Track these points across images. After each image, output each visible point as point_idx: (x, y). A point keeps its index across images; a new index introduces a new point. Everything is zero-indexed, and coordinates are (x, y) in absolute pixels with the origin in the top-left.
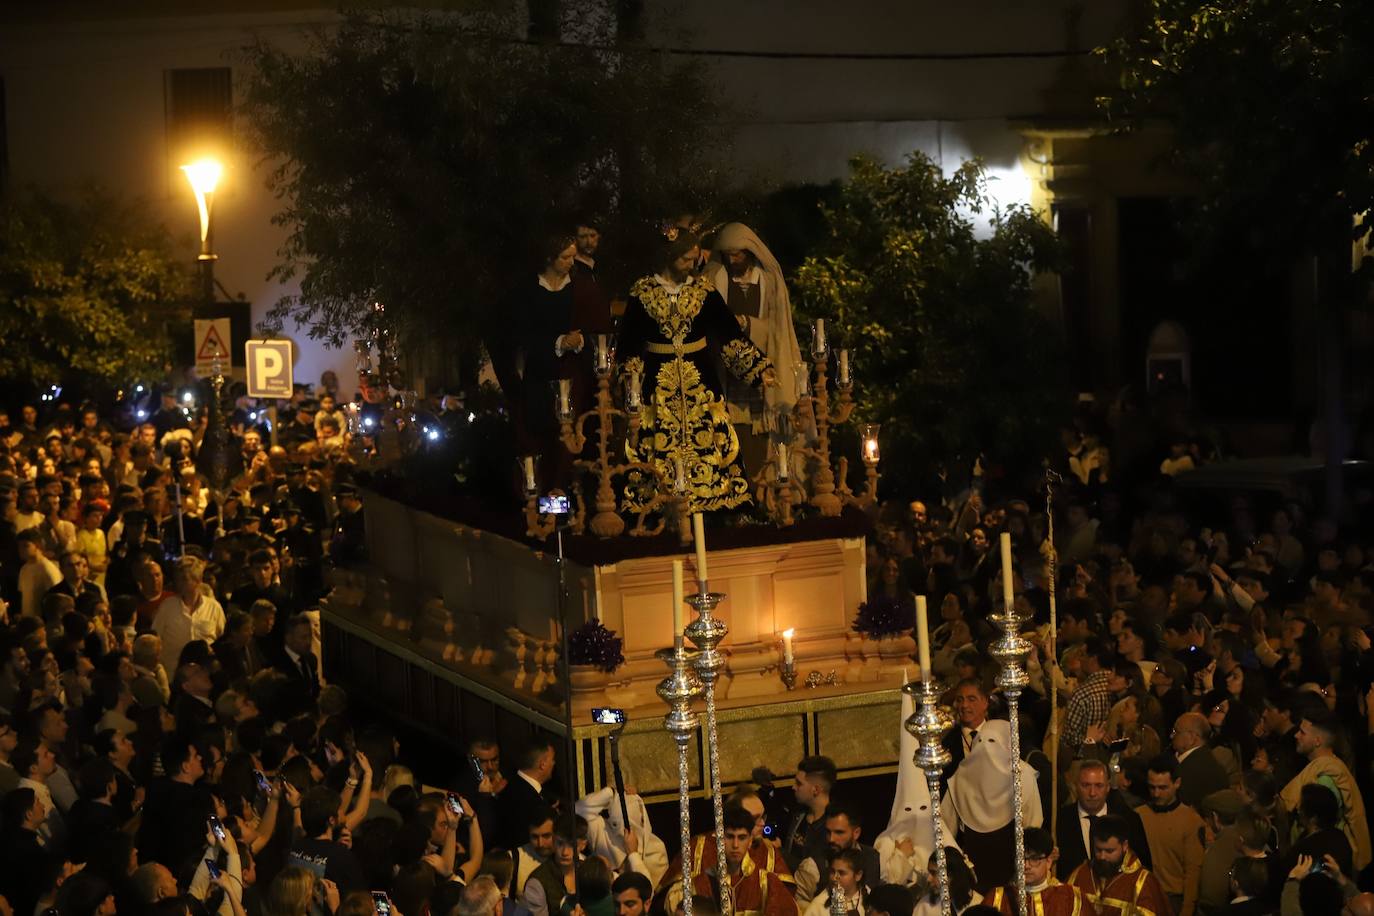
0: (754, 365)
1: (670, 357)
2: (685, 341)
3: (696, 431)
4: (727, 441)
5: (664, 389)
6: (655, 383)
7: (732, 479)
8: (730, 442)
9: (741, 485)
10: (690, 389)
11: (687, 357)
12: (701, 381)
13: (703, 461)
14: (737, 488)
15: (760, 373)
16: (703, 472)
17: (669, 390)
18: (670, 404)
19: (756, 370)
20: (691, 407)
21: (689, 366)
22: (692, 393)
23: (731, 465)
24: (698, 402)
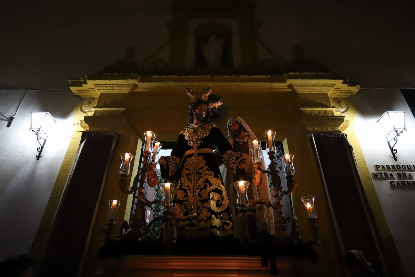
0: (236, 160)
1: (192, 155)
2: (199, 147)
3: (201, 190)
4: (220, 199)
5: (186, 169)
6: (183, 167)
7: (223, 221)
8: (223, 200)
9: (228, 224)
10: (200, 169)
11: (199, 155)
12: (206, 165)
13: (203, 207)
14: (225, 227)
15: (239, 163)
16: (202, 213)
17: (189, 170)
18: (188, 176)
19: (238, 161)
20: (200, 178)
21: (201, 158)
22: (200, 171)
23: (222, 212)
24: (203, 176)
